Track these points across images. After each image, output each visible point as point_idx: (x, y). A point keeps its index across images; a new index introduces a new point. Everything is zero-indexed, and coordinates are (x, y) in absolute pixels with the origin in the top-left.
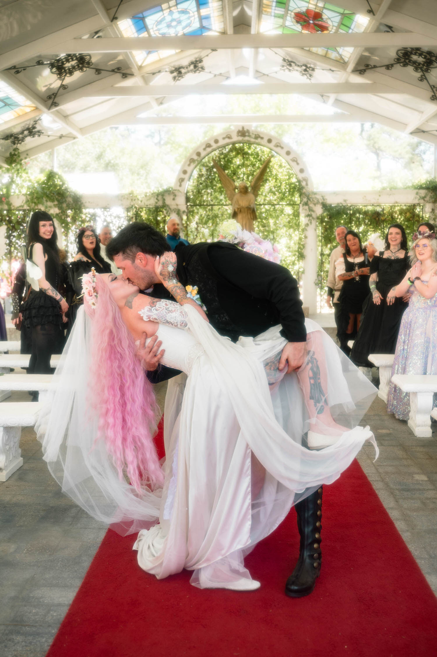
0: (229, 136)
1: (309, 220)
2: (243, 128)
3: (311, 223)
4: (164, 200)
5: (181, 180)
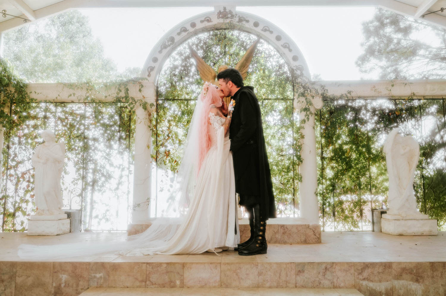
0: (207, 18)
1: (307, 115)
2: (225, 9)
3: (308, 119)
4: (127, 90)
5: (151, 69)
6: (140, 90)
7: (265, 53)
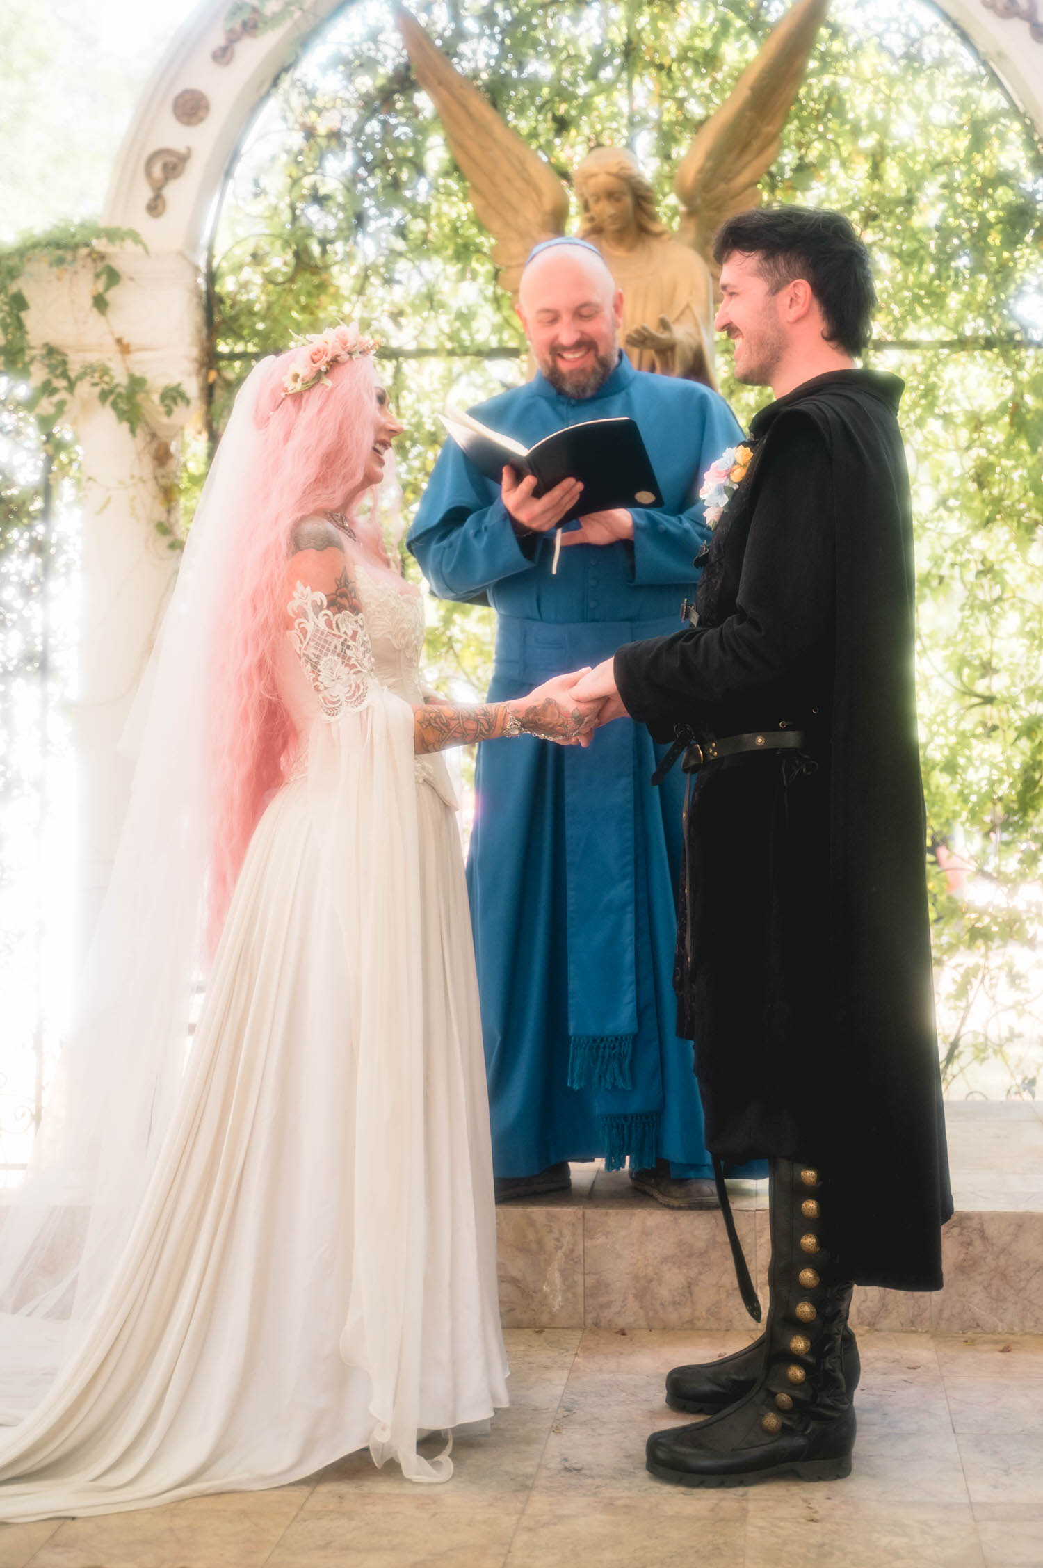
4: (18, 304)
5: (165, 166)
6: (100, 303)
7: (881, 47)
